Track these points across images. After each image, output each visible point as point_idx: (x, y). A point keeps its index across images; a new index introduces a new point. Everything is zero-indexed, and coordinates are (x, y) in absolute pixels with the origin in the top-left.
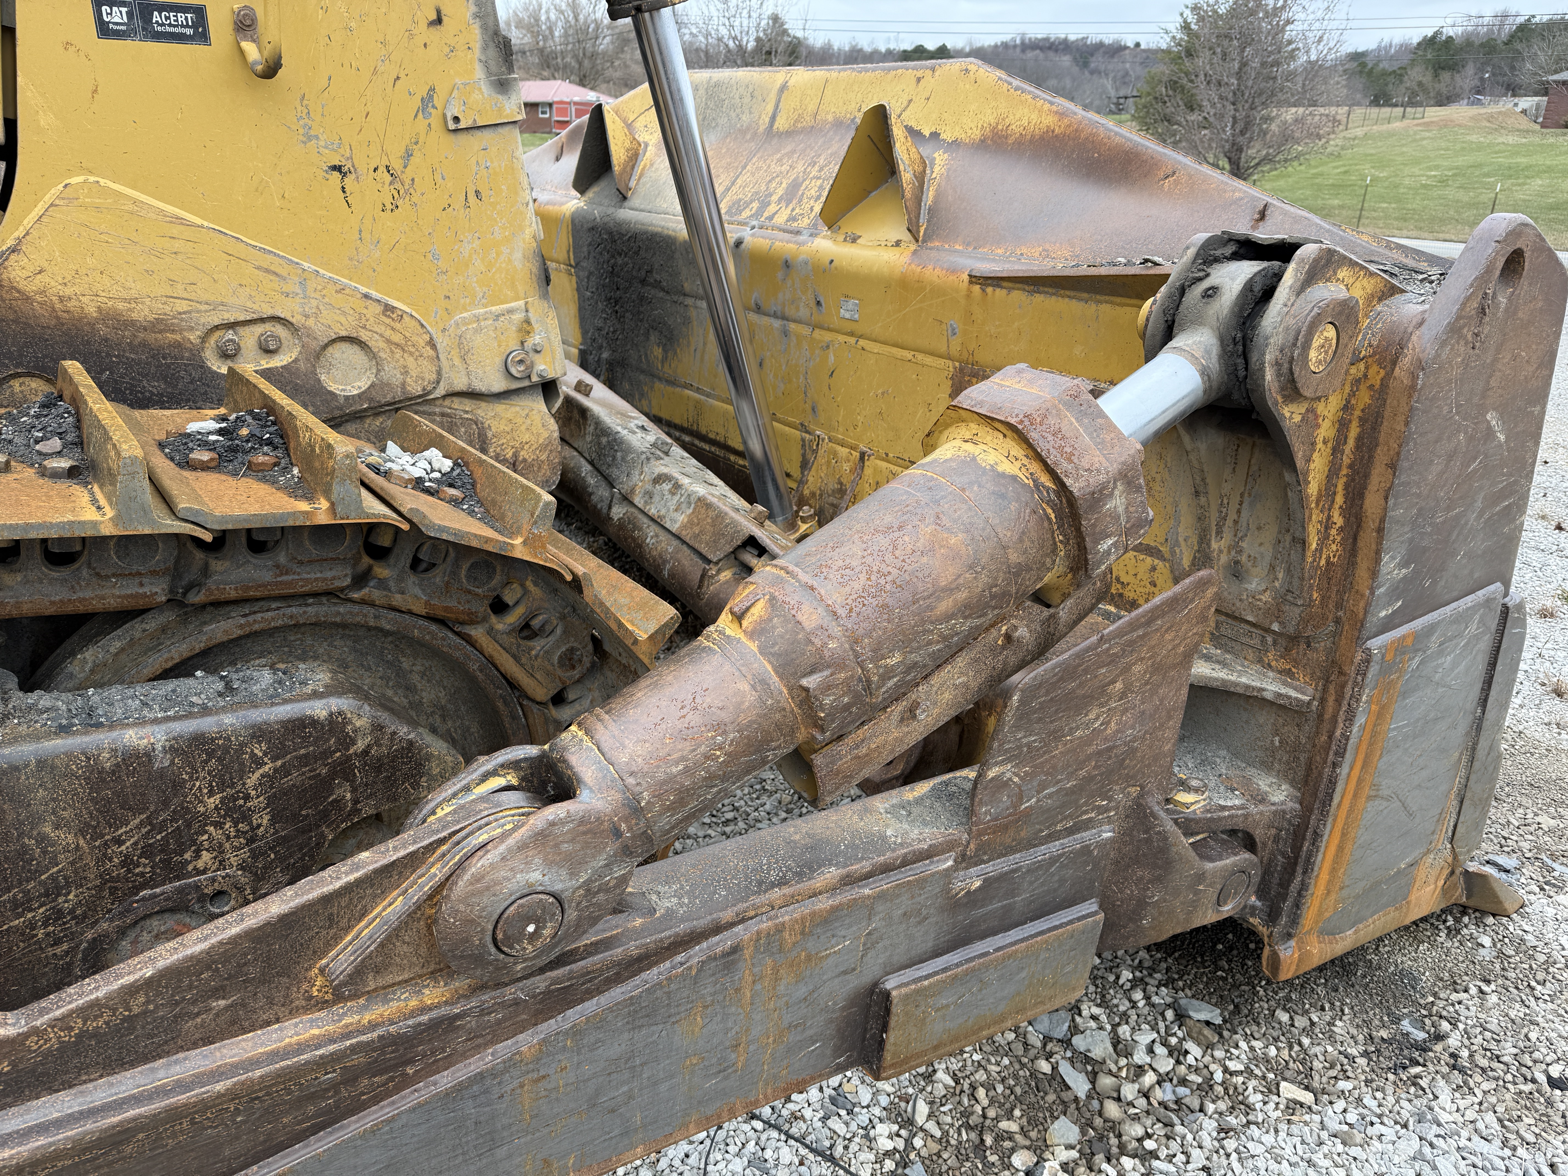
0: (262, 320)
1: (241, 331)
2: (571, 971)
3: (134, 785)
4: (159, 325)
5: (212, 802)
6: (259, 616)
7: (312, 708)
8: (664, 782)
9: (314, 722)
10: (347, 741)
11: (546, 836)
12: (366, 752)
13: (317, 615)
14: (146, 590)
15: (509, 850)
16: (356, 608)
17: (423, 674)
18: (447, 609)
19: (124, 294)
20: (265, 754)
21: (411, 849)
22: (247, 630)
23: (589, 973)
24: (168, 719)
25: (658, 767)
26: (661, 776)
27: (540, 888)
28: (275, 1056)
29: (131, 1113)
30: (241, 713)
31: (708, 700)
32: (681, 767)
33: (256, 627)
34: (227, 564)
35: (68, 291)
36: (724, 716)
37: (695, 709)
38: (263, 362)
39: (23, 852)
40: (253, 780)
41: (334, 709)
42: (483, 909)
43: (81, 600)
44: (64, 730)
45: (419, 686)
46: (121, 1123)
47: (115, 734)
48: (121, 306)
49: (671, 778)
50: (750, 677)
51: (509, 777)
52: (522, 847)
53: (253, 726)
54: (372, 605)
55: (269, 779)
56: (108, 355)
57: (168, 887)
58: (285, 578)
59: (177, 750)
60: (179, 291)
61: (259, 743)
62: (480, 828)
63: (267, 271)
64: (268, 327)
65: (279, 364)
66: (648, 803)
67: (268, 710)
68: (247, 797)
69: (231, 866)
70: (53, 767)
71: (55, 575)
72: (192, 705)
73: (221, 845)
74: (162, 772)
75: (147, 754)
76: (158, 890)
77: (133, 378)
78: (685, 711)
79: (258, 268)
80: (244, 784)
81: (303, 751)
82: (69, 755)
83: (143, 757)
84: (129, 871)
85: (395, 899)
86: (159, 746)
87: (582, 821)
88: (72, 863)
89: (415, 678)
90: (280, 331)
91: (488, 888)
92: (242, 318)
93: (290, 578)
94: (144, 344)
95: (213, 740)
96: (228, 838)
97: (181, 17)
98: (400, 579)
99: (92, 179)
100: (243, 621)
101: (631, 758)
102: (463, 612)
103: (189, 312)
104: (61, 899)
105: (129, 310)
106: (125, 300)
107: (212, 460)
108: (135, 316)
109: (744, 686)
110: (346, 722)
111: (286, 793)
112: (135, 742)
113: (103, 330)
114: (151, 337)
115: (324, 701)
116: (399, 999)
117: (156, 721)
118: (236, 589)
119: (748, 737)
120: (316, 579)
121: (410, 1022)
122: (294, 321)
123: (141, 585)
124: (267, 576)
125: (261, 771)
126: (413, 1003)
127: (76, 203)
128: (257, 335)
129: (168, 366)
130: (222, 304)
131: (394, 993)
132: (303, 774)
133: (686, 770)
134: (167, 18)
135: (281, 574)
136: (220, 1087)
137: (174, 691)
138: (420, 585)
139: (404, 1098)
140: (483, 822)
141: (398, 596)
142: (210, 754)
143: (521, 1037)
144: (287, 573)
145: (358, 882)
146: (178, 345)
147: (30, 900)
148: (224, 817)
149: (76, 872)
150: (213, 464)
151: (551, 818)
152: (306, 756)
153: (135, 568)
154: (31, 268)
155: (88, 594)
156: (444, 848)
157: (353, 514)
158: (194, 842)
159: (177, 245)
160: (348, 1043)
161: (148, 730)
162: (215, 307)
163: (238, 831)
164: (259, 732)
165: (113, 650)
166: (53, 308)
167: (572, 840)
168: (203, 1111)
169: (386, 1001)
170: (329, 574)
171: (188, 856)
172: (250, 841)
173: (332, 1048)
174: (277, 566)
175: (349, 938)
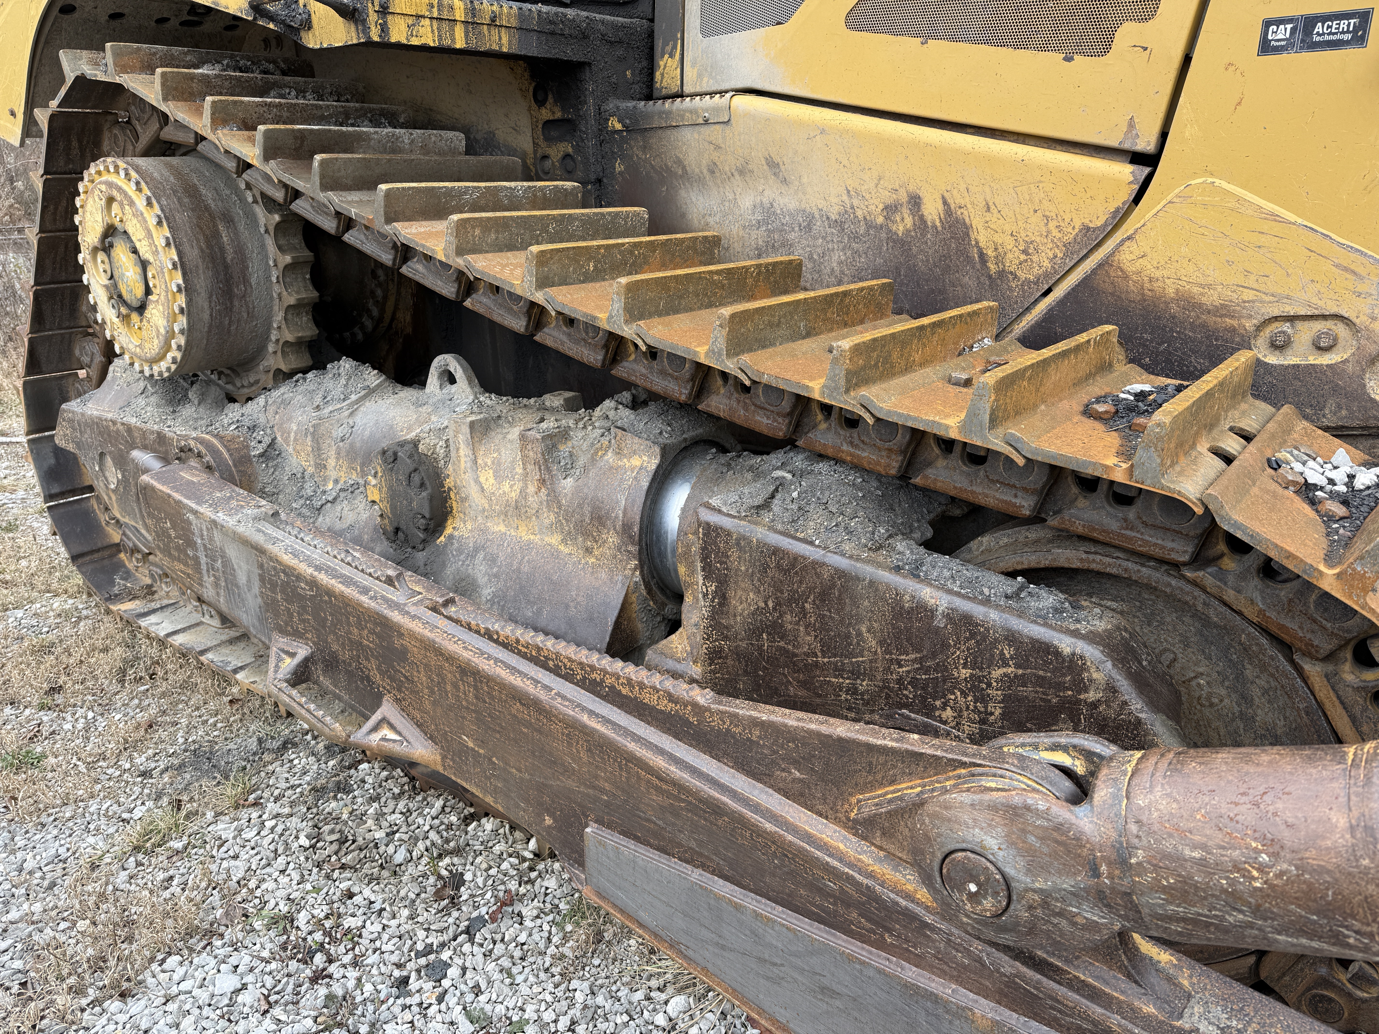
0: (1324, 317)
1: (1299, 325)
2: (1038, 982)
3: (919, 629)
4: (1223, 310)
5: (965, 673)
6: (1098, 558)
7: (1060, 640)
8: (1166, 856)
9: (1057, 653)
10: (1081, 686)
11: (1016, 815)
12: (1094, 705)
13: (1149, 578)
14: (1018, 501)
15: (981, 802)
16: (1188, 588)
17: (1265, 692)
18: (1282, 627)
19: (1202, 280)
20: (1012, 658)
21: (939, 753)
22: (1086, 566)
23: (1058, 1001)
24: (958, 594)
25: (1170, 835)
26: (1168, 846)
27: (991, 857)
28: (809, 838)
29: (725, 799)
30: (1005, 616)
31: (1280, 805)
32: (1196, 854)
33: (1094, 566)
34: (1088, 503)
35: (1158, 274)
36: (1286, 836)
37: (1257, 805)
38: (1311, 358)
39: (848, 636)
40: (997, 673)
41: (1078, 651)
42: (939, 835)
43: (973, 492)
44: (897, 569)
45: (1257, 701)
46: (717, 800)
47: (918, 586)
48: (1196, 290)
49: (1180, 859)
50: (1355, 813)
51: (1077, 763)
52: (993, 808)
53: (1009, 630)
54: (1204, 590)
55: (1009, 681)
56: (1172, 330)
57: (919, 717)
58: (1128, 533)
59: (951, 619)
60: (1251, 282)
61: (1010, 646)
62: (995, 775)
63: (1346, 269)
64: (1329, 324)
65: (1325, 363)
66: (1139, 864)
67: (1026, 624)
68: (989, 685)
69: (963, 732)
70: (877, 590)
71: (965, 468)
72: (982, 593)
73: (961, 711)
74: (937, 630)
75: (932, 611)
76: (913, 715)
77: (1184, 353)
78: (1244, 799)
79: (1337, 266)
80: (990, 673)
81: (1041, 673)
82: (888, 585)
83: (930, 612)
84: (900, 689)
85: (916, 786)
86: (940, 609)
87: (1059, 828)
88: (871, 661)
89: (1255, 692)
90: (1341, 330)
91: (949, 820)
92: (1302, 312)
93: (1133, 534)
94: (1204, 325)
95: (977, 625)
96: (968, 708)
97: (1344, 24)
98: (1242, 577)
99: (1210, 180)
100: (1084, 556)
101: (1149, 807)
102: (1301, 639)
103: (1253, 301)
104: (859, 682)
105: (1202, 294)
106: (1201, 286)
107: (1106, 412)
108: (1204, 300)
109: (1340, 820)
110: (1084, 668)
111: (1020, 700)
112: (927, 598)
113: (1174, 308)
114: (1211, 320)
115: (1073, 640)
116: (904, 876)
117: (950, 592)
118: (1084, 526)
119: (1310, 885)
120: (1155, 545)
121: (892, 896)
122: (1357, 321)
123: (1016, 496)
124: (1114, 525)
125: (1005, 670)
126: (910, 887)
127: (1189, 200)
128: (1315, 330)
129: (1217, 347)
130: (1288, 297)
131: (905, 868)
132: (1037, 692)
133: (1202, 863)
134: (1329, 27)
135: (1127, 529)
136: (769, 826)
137: (977, 578)
138: (1262, 592)
139: (879, 956)
140: (1000, 772)
141: (1231, 592)
142: (973, 635)
143: (983, 1001)
144: (1131, 529)
145: (893, 751)
146: (1233, 330)
147: (843, 670)
148: (970, 690)
149: (871, 668)
150: (1106, 416)
151: (1029, 801)
152: (1043, 678)
153: (1013, 481)
154: (1137, 253)
155: (978, 489)
156: (963, 771)
157: (1149, 482)
158: (944, 696)
159: (1263, 240)
160: (847, 870)
161: (940, 594)
162: (1279, 298)
163: (976, 707)
164: (1012, 638)
165: (1001, 543)
166: (1142, 287)
167: (1042, 839)
168: (759, 835)
169: (896, 869)
170: (1169, 545)
171: (938, 703)
172: (983, 722)
173: (835, 863)
174: (1125, 520)
175: (880, 792)
